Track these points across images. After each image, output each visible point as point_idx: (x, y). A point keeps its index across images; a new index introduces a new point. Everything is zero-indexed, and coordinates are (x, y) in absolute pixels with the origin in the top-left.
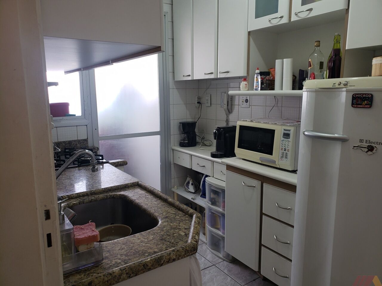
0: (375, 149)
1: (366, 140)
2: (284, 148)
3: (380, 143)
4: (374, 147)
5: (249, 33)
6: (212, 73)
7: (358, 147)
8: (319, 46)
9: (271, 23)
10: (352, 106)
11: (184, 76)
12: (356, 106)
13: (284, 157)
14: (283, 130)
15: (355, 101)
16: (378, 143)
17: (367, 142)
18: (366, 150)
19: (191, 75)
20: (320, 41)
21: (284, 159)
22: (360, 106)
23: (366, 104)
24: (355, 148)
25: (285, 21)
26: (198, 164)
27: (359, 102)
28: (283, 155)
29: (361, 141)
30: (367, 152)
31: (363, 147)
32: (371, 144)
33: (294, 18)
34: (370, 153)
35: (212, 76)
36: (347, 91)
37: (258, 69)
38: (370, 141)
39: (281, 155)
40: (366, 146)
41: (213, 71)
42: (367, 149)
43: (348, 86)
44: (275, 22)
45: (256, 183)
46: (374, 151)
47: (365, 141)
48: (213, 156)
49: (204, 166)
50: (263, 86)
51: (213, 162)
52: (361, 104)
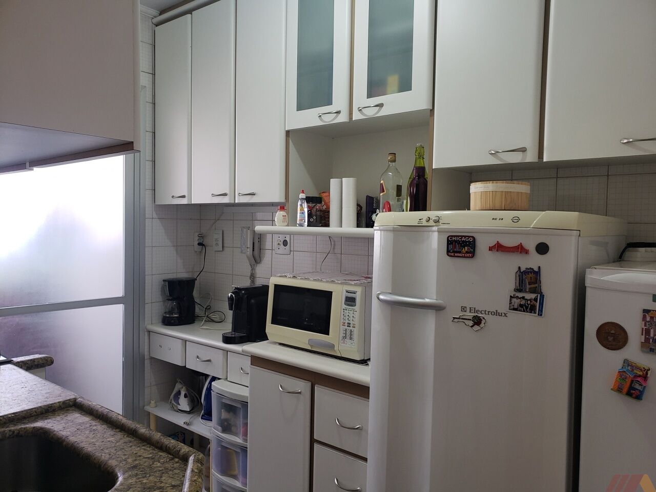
0: (483, 321)
1: (470, 308)
2: (347, 321)
3: (489, 312)
4: (482, 318)
5: (288, 133)
6: (225, 195)
7: (459, 318)
8: (394, 161)
9: (322, 120)
10: (448, 255)
11: (173, 197)
12: (452, 254)
13: (348, 337)
14: (345, 291)
15: (451, 247)
16: (487, 313)
17: (472, 311)
18: (471, 323)
19: (186, 195)
20: (395, 154)
21: (348, 340)
22: (458, 255)
23: (467, 252)
24: (456, 320)
25: (343, 118)
26: (198, 357)
27: (457, 249)
28: (346, 334)
29: (463, 309)
30: (472, 326)
31: (466, 319)
32: (477, 314)
33: (356, 116)
34: (476, 328)
35: (225, 200)
36: (439, 231)
37: (303, 192)
38: (476, 310)
39: (342, 335)
40: (471, 318)
41: (227, 192)
42: (473, 321)
43: (440, 223)
44: (329, 120)
45: (302, 386)
46: (482, 325)
47: (468, 310)
48: (227, 340)
49: (209, 361)
50: (311, 220)
51: (227, 351)
52: (460, 252)
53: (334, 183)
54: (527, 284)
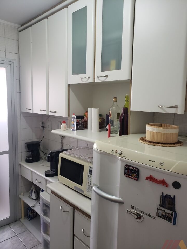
0: (142, 218)
1: (136, 208)
2: (90, 182)
3: (145, 213)
4: (142, 216)
5: (69, 85)
6: (45, 111)
7: (130, 212)
8: (116, 101)
9: (82, 81)
10: (125, 175)
11: (27, 109)
12: (127, 176)
13: (90, 189)
14: (89, 167)
15: (126, 171)
16: (144, 213)
17: (137, 210)
18: (136, 217)
19: (31, 109)
20: (117, 98)
22: (130, 177)
23: (134, 177)
24: (128, 212)
25: (90, 81)
26: (36, 180)
27: (129, 173)
28: (89, 187)
29: (132, 207)
30: (136, 219)
31: (134, 214)
32: (139, 213)
33: (97, 80)
34: (138, 220)
35: (45, 113)
36: (121, 160)
37: (74, 114)
38: (139, 210)
39: (87, 188)
40: (136, 214)
41: (46, 109)
42: (137, 216)
43: (122, 156)
44: (85, 81)
45: (69, 209)
46: (142, 220)
47: (135, 209)
48: (47, 175)
49: (40, 182)
50: (79, 127)
51: (46, 180)
52: (131, 176)
53: (89, 109)
54: (167, 204)
